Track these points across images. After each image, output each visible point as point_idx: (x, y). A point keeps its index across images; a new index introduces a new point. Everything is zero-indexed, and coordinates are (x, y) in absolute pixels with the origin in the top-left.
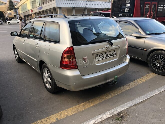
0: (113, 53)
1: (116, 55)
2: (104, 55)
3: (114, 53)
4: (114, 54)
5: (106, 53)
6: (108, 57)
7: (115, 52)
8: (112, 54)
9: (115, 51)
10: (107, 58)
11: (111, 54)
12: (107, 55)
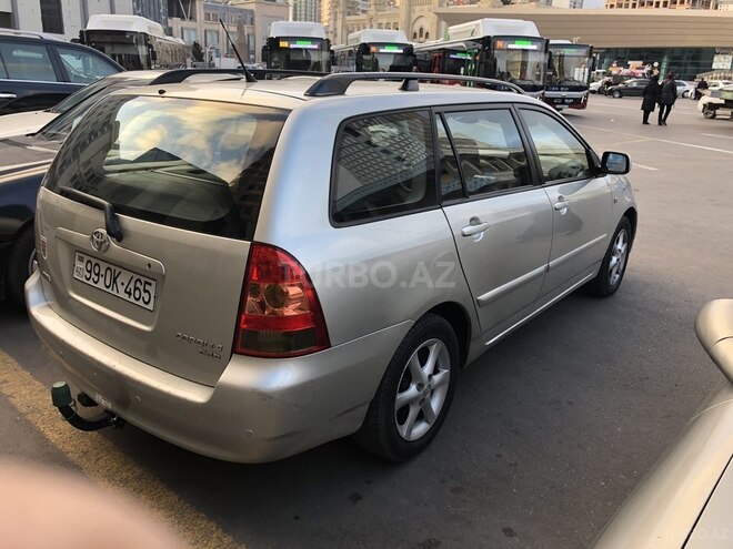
0: (138, 285)
1: (150, 306)
2: (103, 272)
3: (146, 291)
4: (143, 294)
5: (113, 267)
6: (115, 292)
7: (152, 289)
8: (136, 288)
9: (153, 283)
10: (109, 290)
11: (132, 286)
12: (115, 282)
